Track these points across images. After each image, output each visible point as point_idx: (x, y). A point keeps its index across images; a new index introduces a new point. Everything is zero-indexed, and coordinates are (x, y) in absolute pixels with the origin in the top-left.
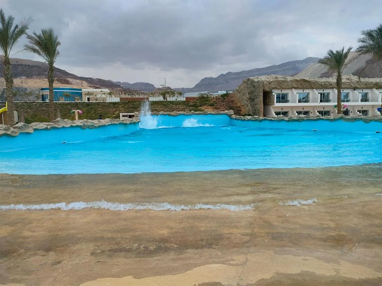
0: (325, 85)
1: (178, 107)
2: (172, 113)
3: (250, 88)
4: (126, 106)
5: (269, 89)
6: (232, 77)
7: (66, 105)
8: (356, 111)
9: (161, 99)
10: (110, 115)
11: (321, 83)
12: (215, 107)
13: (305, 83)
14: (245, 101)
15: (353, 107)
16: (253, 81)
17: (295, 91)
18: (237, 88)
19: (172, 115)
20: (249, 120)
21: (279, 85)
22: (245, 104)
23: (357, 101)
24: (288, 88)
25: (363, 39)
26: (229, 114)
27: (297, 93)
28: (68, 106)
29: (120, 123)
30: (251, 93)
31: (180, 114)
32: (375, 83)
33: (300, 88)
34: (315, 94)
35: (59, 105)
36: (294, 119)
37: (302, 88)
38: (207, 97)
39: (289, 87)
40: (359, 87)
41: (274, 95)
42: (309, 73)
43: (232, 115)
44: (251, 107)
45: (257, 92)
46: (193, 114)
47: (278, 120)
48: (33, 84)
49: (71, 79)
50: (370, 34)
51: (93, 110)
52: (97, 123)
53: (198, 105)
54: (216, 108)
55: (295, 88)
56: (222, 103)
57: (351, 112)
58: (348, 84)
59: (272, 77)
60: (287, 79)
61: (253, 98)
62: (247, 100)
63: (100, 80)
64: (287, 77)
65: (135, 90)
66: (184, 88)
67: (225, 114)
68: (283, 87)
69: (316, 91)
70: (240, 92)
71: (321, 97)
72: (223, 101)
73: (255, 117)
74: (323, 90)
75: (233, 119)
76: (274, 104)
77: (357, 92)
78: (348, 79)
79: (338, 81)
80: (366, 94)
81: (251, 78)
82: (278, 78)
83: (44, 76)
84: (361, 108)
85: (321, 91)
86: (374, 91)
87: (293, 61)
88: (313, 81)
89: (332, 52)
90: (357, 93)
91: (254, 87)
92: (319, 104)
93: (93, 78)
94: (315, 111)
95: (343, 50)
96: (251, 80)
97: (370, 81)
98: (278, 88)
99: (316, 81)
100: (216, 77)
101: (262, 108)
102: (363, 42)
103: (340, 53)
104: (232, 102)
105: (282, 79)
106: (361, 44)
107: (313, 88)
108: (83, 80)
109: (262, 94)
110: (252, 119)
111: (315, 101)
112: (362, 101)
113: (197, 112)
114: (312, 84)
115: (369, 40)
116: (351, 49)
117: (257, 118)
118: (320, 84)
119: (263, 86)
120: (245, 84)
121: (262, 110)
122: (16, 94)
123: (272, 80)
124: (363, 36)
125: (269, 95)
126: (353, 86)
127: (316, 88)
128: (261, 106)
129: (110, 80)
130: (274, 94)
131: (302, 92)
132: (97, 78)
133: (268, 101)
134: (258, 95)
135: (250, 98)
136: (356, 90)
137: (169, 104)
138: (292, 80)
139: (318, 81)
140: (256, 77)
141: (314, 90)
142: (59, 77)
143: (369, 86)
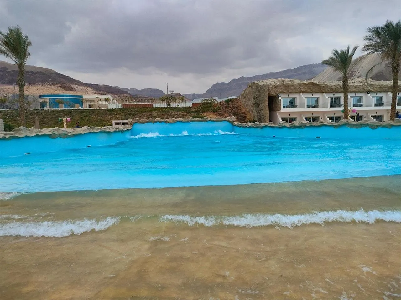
0: (335, 88)
1: (179, 114)
2: (168, 120)
3: (255, 92)
4: (123, 113)
5: (275, 93)
6: (245, 82)
7: (59, 112)
8: (370, 116)
9: (164, 105)
10: (105, 122)
11: (332, 86)
12: (218, 113)
13: (313, 87)
14: (250, 107)
15: (367, 112)
16: (258, 85)
17: (303, 96)
18: (242, 93)
19: (168, 122)
20: (250, 127)
21: (286, 89)
22: (250, 110)
23: (371, 106)
24: (295, 92)
25: (370, 36)
26: (230, 120)
27: (305, 97)
28: (60, 113)
29: (100, 131)
30: (256, 97)
31: (177, 121)
32: (389, 85)
33: (309, 92)
34: (325, 98)
35: (51, 112)
36: (296, 125)
37: (311, 92)
38: (211, 103)
39: (297, 91)
40: (372, 90)
41: (280, 100)
42: (326, 77)
43: (235, 121)
44: (256, 113)
45: (262, 97)
46: (191, 121)
47: (279, 127)
48: (35, 91)
49: (75, 85)
50: (377, 32)
51: (87, 117)
52: (70, 131)
53: (201, 111)
54: (219, 115)
55: (303, 92)
56: (226, 109)
57: (364, 118)
58: (361, 87)
59: (279, 80)
60: (294, 82)
61: (258, 103)
62: (252, 105)
63: (106, 86)
64: (294, 81)
65: (143, 96)
66: (195, 94)
67: (226, 121)
68: (290, 91)
69: (326, 95)
70: (245, 97)
71: (331, 102)
72: (227, 107)
73: (256, 124)
74: (334, 94)
75: (235, 126)
76: (280, 109)
77: (370, 95)
78: (361, 82)
79: (344, 84)
80: (381, 98)
81: (256, 82)
82: (284, 82)
83: (47, 83)
84: (376, 113)
85: (332, 95)
86: (389, 95)
87: (309, 65)
88: (322, 84)
89: (336, 51)
90: (371, 97)
91: (259, 91)
92: (329, 109)
93: (99, 84)
94: (325, 117)
95: (349, 49)
96: (256, 84)
97: (385, 84)
98: (285, 93)
99: (326, 84)
100: (228, 82)
101: (267, 114)
102: (370, 39)
103: (346, 52)
104: (237, 107)
105: (289, 83)
106: (367, 42)
107: (322, 92)
108: (88, 87)
109: (267, 99)
110: (253, 126)
111: (325, 106)
112: (376, 105)
113: (196, 119)
114: (321, 88)
115: (376, 38)
116: (357, 47)
117: (258, 124)
118: (330, 88)
119: (269, 90)
120: (250, 88)
121: (268, 116)
122: (5, 101)
123: (278, 84)
124: (370, 34)
125: (275, 100)
126: (366, 90)
127: (326, 92)
128: (266, 112)
129: (118, 86)
130: (280, 98)
131: (311, 96)
132: (103, 84)
133: (274, 106)
134: (263, 100)
135: (255, 103)
136: (369, 94)
137: (170, 110)
138: (300, 83)
139: (328, 84)
140: (261, 81)
141: (324, 94)
142: (63, 84)
143: (384, 89)
